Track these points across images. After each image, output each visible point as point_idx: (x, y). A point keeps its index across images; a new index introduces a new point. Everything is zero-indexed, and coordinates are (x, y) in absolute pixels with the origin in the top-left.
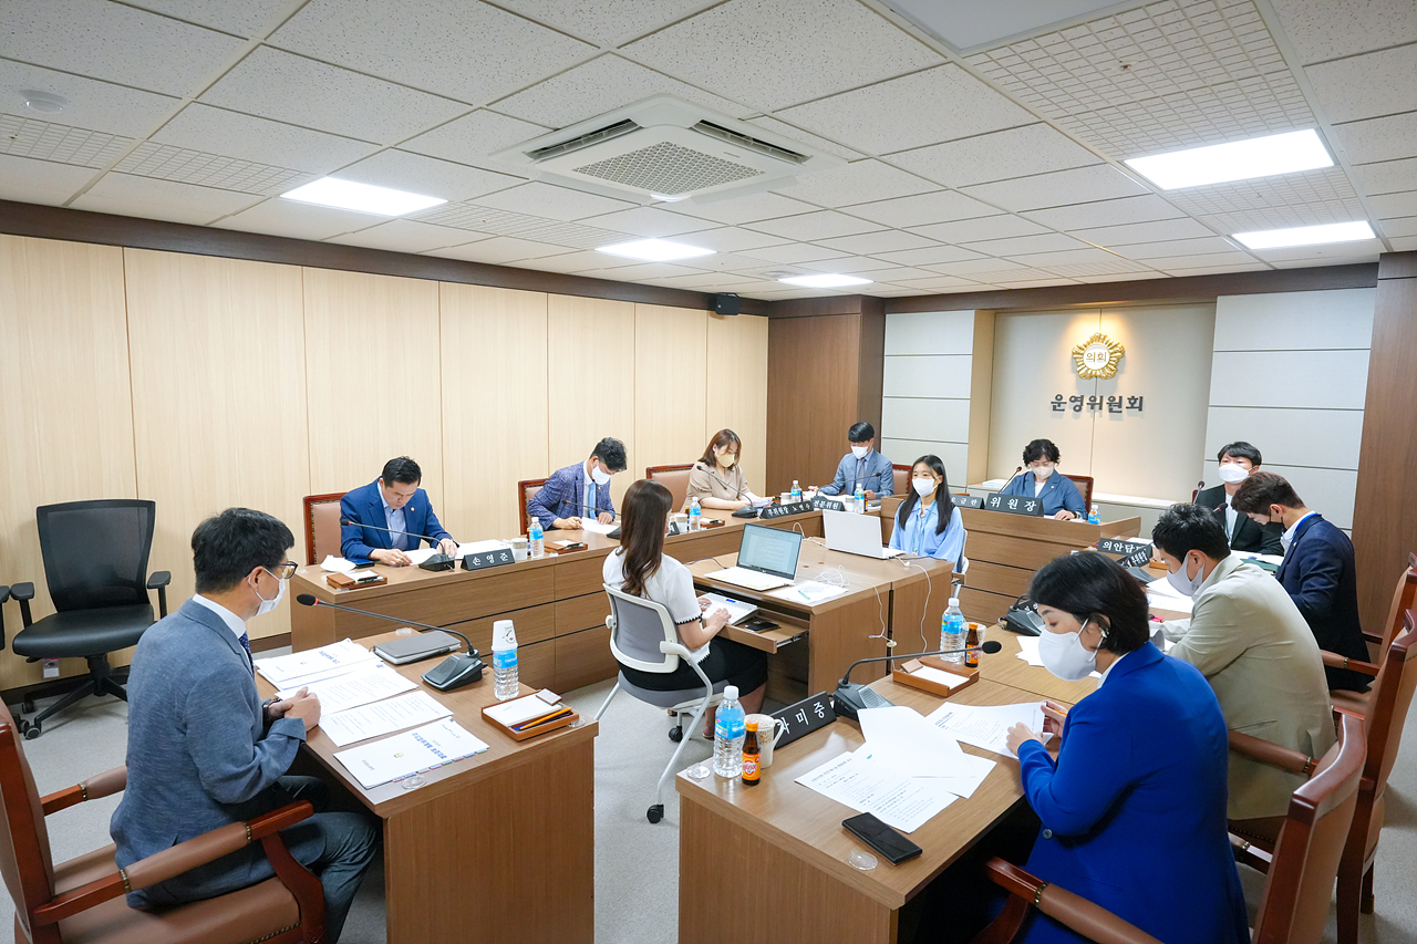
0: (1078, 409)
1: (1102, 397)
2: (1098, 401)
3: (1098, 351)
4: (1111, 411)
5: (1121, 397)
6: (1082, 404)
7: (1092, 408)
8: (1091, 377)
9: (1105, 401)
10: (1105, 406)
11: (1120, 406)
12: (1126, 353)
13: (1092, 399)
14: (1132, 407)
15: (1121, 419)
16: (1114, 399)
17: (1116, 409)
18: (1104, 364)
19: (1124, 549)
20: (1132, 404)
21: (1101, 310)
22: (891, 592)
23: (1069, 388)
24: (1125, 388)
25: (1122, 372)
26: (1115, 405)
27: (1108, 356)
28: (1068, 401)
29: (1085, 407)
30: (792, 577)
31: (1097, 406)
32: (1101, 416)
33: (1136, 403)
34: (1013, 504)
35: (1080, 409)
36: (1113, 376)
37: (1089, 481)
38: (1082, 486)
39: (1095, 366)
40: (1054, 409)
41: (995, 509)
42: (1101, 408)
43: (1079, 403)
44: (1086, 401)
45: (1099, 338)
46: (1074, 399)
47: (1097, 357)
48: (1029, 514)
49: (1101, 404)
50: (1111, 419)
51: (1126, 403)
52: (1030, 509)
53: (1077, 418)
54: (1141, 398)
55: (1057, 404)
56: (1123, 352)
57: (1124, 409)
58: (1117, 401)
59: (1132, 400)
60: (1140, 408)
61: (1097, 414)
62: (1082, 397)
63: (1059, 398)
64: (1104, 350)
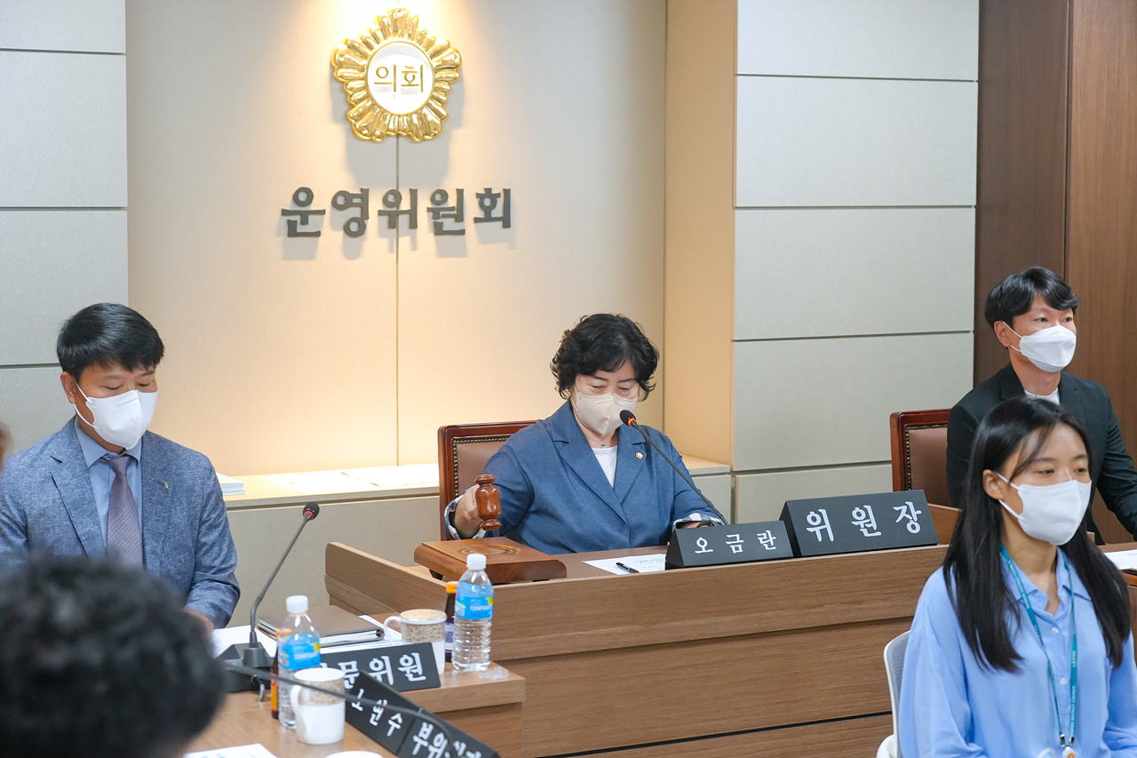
0: (355, 230)
1: (414, 194)
2: (405, 205)
3: (401, 62)
4: (438, 230)
5: (460, 193)
6: (365, 215)
7: (393, 224)
8: (387, 136)
9: (424, 204)
10: (424, 218)
11: (459, 217)
12: (468, 71)
13: (392, 199)
14: (489, 218)
15: (462, 253)
16: (444, 195)
17: (449, 224)
18: (418, 100)
20: (487, 211)
23: (327, 179)
24: (469, 165)
25: (459, 124)
26: (446, 217)
27: (429, 77)
28: (327, 206)
29: (373, 222)
31: (403, 220)
32: (414, 246)
33: (498, 209)
35: (362, 231)
36: (440, 133)
39: (401, 103)
40: (292, 231)
41: (826, 548)
42: (413, 224)
43: (355, 212)
44: (375, 205)
46: (343, 201)
47: (400, 76)
49: (413, 213)
50: (442, 253)
51: (472, 209)
53: (351, 254)
54: (507, 192)
55: (299, 218)
56: (459, 67)
57: (469, 224)
58: (452, 202)
59: (488, 198)
60: (506, 221)
61: (405, 241)
62: (364, 195)
63: (304, 196)
64: (416, 59)
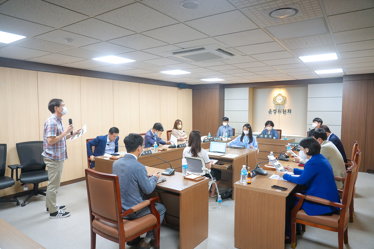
0: (275, 113)
1: (281, 110)
2: (280, 111)
3: (280, 98)
4: (283, 113)
8: (278, 105)
9: (282, 111)
10: (282, 112)
11: (286, 112)
13: (279, 110)
14: (289, 112)
15: (286, 115)
17: (285, 112)
18: (281, 101)
19: (294, 145)
20: (289, 111)
21: (280, 88)
22: (247, 156)
23: (273, 108)
24: (287, 107)
25: (286, 103)
26: (284, 112)
27: (282, 99)
28: (273, 111)
29: (277, 112)
30: (225, 153)
31: (280, 112)
32: (281, 114)
33: (290, 111)
34: (266, 136)
35: (276, 113)
36: (284, 104)
37: (281, 131)
38: (279, 132)
39: (279, 102)
40: (269, 113)
41: (261, 138)
42: (281, 112)
43: (275, 111)
44: (277, 111)
45: (280, 95)
47: (279, 100)
48: (270, 138)
49: (281, 111)
50: (284, 115)
51: (287, 111)
52: (270, 137)
53: (275, 115)
54: (291, 109)
55: (270, 112)
56: (286, 98)
58: (285, 110)
59: (288, 110)
60: (291, 113)
61: (280, 114)
62: (276, 110)
63: (270, 110)
64: (281, 98)
